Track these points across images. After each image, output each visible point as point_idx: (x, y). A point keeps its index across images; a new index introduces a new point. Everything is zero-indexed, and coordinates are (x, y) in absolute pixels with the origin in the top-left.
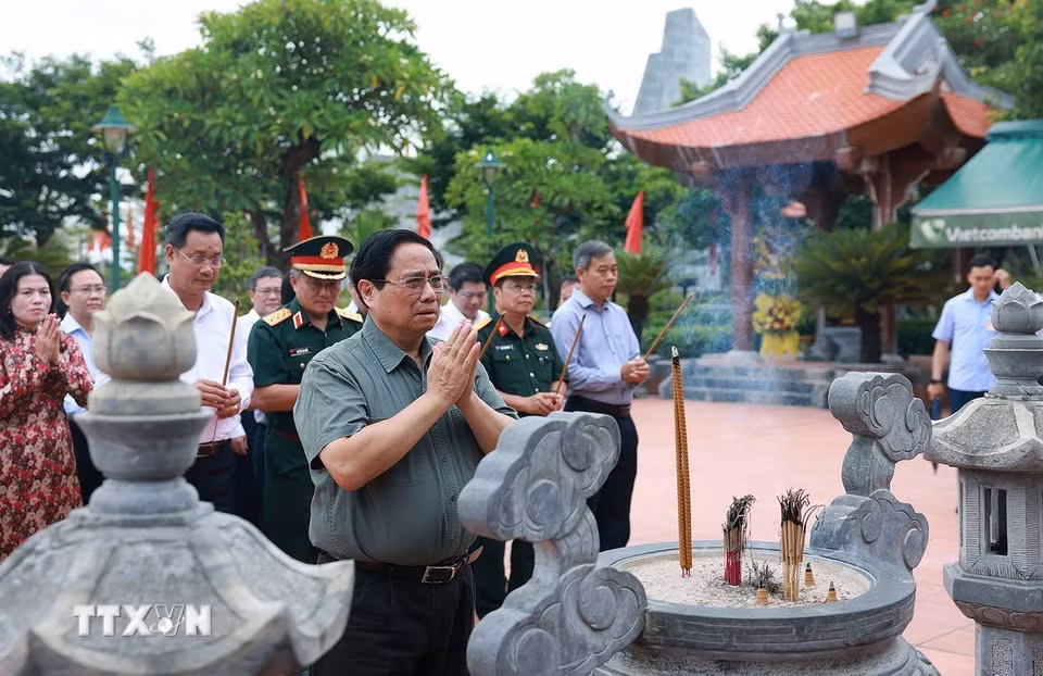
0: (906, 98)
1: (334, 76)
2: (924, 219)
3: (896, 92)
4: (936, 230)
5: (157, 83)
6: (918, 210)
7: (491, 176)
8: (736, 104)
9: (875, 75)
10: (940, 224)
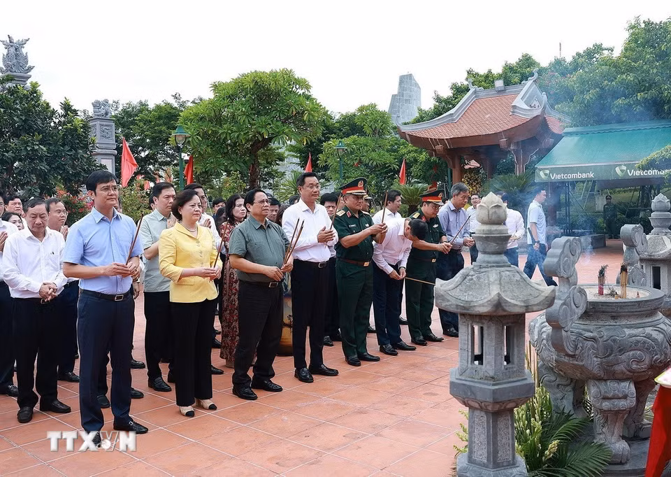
0: (530, 118)
1: (277, 110)
2: (540, 170)
3: (525, 115)
4: (546, 174)
5: (196, 115)
6: (538, 166)
7: (341, 153)
8: (453, 120)
9: (514, 107)
10: (548, 172)
